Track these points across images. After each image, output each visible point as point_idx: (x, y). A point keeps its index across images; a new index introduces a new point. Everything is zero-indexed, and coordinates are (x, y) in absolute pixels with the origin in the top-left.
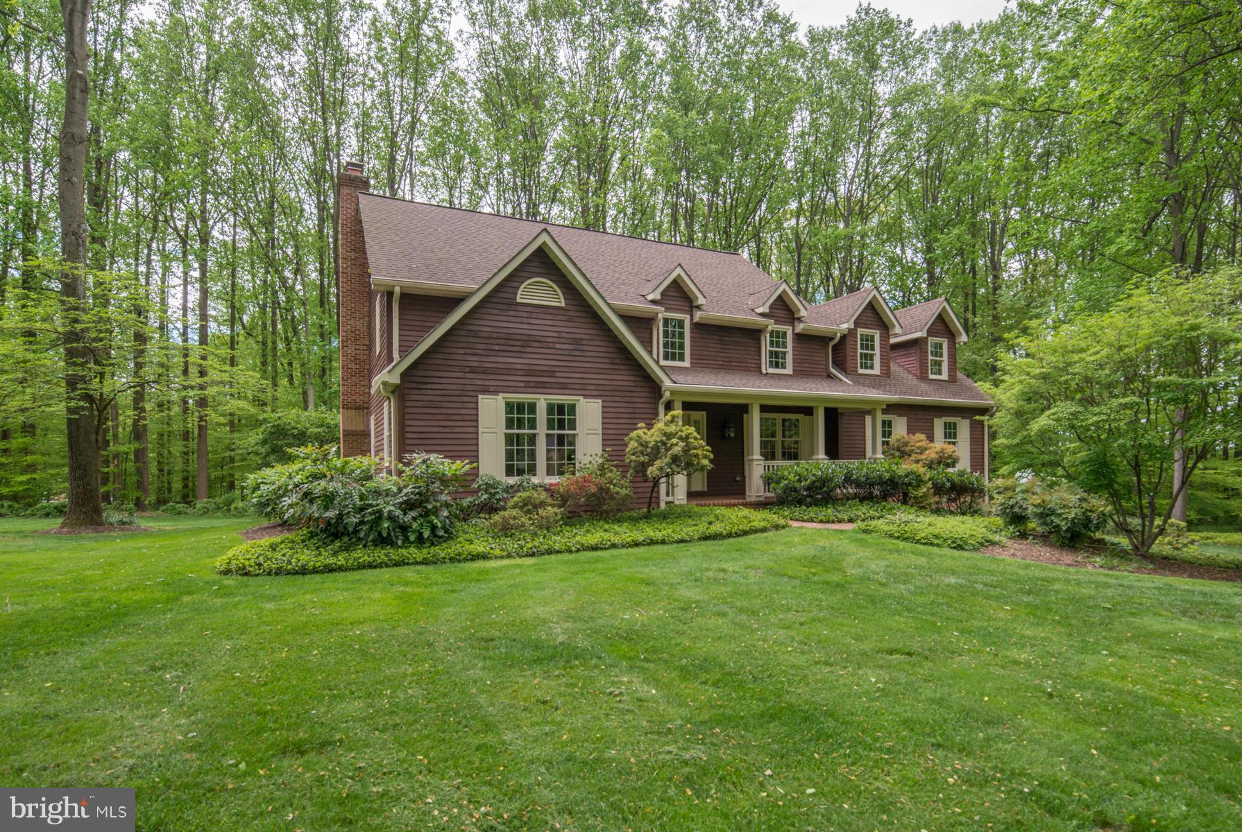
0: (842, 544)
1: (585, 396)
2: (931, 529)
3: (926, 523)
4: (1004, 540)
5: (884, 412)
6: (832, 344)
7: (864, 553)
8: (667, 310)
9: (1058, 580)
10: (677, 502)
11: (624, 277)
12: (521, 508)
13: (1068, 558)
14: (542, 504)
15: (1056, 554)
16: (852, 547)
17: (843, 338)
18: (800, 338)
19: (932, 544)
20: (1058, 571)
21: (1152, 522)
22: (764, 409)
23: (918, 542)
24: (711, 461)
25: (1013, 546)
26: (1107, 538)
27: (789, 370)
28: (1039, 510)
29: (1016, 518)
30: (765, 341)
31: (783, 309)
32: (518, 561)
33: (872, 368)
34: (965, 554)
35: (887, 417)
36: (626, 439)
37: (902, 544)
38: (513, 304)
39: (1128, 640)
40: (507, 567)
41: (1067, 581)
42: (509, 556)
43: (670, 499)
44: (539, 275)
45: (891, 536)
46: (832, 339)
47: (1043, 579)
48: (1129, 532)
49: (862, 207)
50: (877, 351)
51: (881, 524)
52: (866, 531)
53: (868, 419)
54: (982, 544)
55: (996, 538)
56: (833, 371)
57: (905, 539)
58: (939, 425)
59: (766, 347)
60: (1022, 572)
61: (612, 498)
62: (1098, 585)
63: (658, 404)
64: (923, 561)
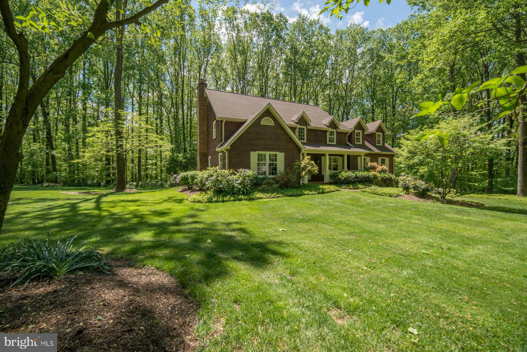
0: (359, 195)
1: (280, 152)
2: (382, 191)
3: (380, 190)
4: (403, 195)
5: (364, 156)
6: (347, 135)
7: (365, 198)
8: (300, 125)
9: (421, 205)
10: (305, 183)
11: (286, 115)
12: (267, 185)
13: (422, 200)
14: (273, 184)
15: (419, 199)
16: (361, 196)
17: (351, 133)
18: (338, 133)
19: (383, 195)
20: (420, 203)
21: (446, 190)
22: (330, 155)
23: (379, 195)
24: (318, 171)
25: (406, 196)
26: (432, 194)
27: (335, 143)
28: (414, 186)
29: (406, 188)
30: (328, 134)
31: (333, 125)
32: (270, 199)
33: (359, 142)
34: (393, 198)
35: (365, 157)
36: (293, 164)
37: (374, 195)
38: (260, 124)
39: (442, 219)
40: (269, 201)
41: (423, 205)
42: (268, 198)
43: (303, 182)
44: (267, 116)
45: (371, 193)
46: (347, 133)
47: (417, 205)
48: (440, 193)
49: (351, 88)
50: (361, 137)
51: (367, 189)
52: (363, 192)
53: (359, 158)
54: (397, 196)
55: (401, 194)
56: (348, 142)
57: (375, 194)
58: (380, 159)
59: (328, 136)
60: (410, 203)
61: (291, 182)
62: (432, 207)
63: (300, 154)
64: (381, 200)
